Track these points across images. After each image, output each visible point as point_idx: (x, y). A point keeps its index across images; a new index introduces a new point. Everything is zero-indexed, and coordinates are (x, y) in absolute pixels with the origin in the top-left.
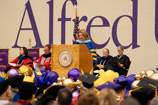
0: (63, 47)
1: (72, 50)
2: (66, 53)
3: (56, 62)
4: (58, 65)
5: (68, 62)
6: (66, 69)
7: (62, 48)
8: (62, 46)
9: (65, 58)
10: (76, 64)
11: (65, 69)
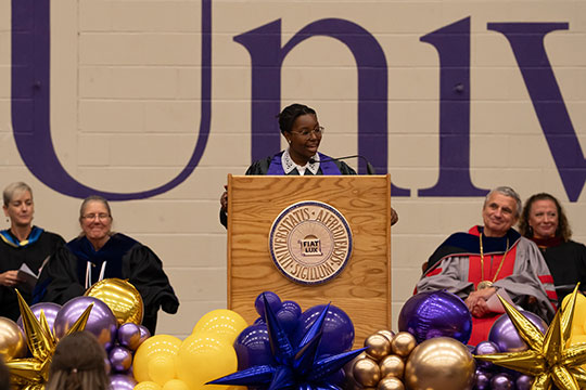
0: (293, 187)
1: (345, 202)
2: (313, 218)
3: (255, 261)
4: (265, 277)
5: (329, 262)
6: (312, 293)
7: (287, 191)
8: (287, 185)
9: (310, 240)
10: (371, 271)
11: (307, 292)
